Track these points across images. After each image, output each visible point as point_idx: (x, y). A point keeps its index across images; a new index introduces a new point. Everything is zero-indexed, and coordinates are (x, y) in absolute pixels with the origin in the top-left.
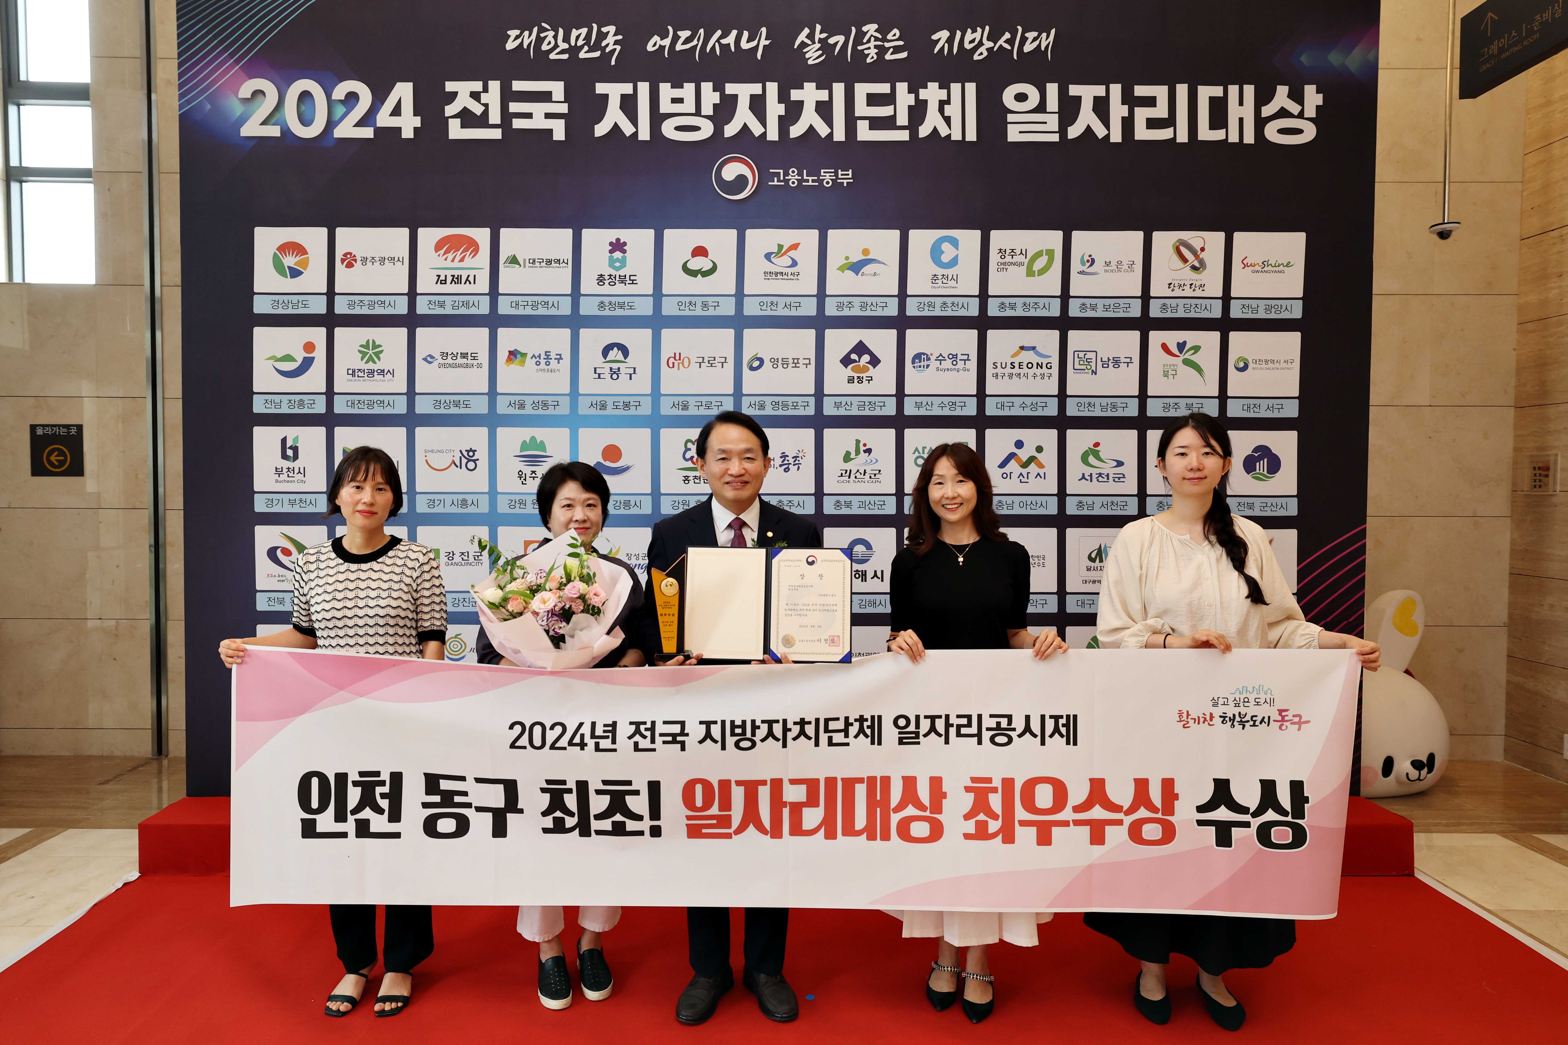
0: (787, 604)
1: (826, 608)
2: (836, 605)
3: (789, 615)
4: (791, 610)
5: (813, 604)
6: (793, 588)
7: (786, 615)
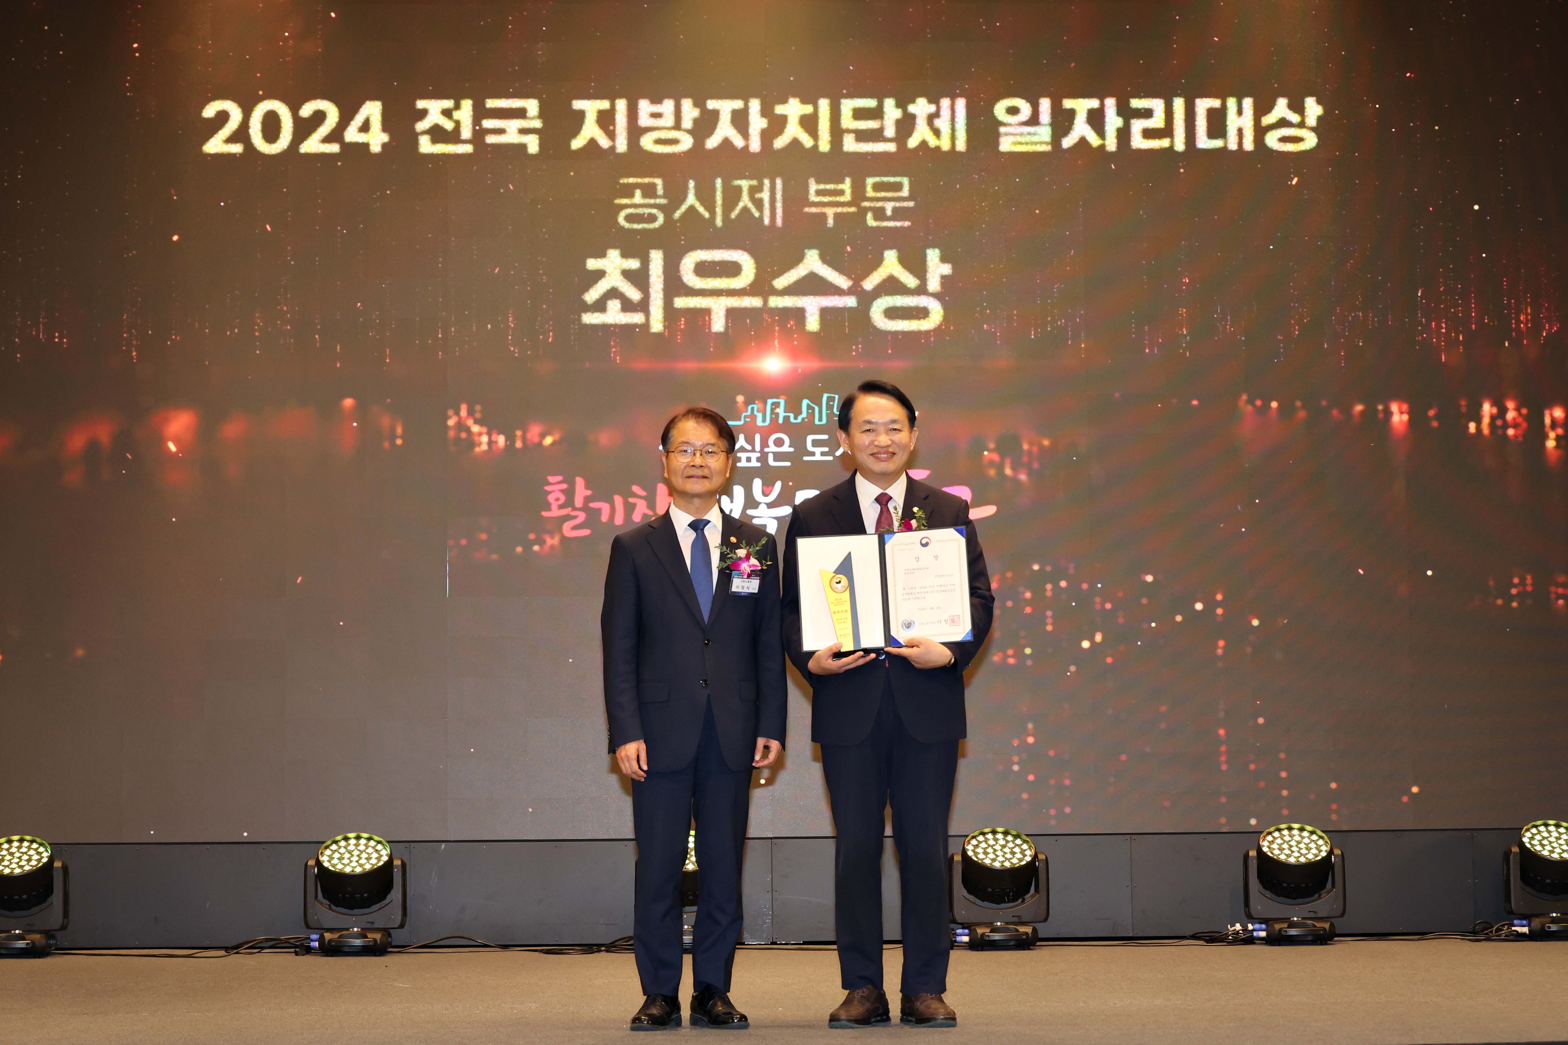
0: (904, 589)
1: (943, 588)
2: (954, 585)
3: (906, 599)
4: (908, 594)
5: (930, 586)
6: (909, 571)
7: (904, 600)
